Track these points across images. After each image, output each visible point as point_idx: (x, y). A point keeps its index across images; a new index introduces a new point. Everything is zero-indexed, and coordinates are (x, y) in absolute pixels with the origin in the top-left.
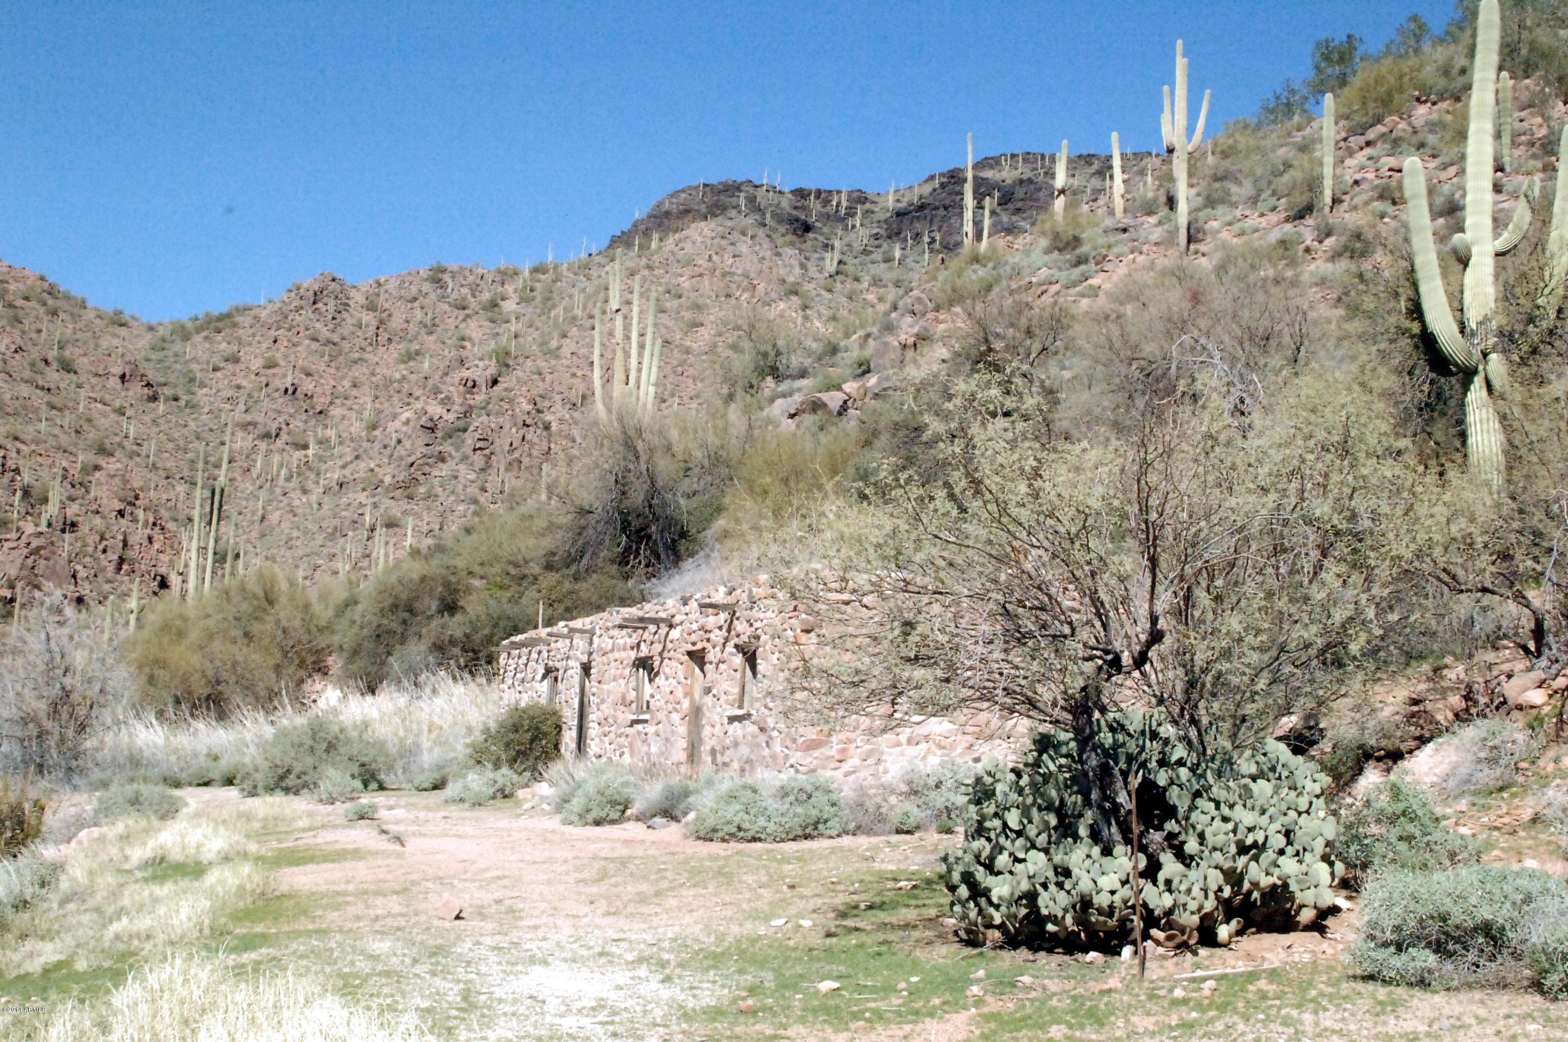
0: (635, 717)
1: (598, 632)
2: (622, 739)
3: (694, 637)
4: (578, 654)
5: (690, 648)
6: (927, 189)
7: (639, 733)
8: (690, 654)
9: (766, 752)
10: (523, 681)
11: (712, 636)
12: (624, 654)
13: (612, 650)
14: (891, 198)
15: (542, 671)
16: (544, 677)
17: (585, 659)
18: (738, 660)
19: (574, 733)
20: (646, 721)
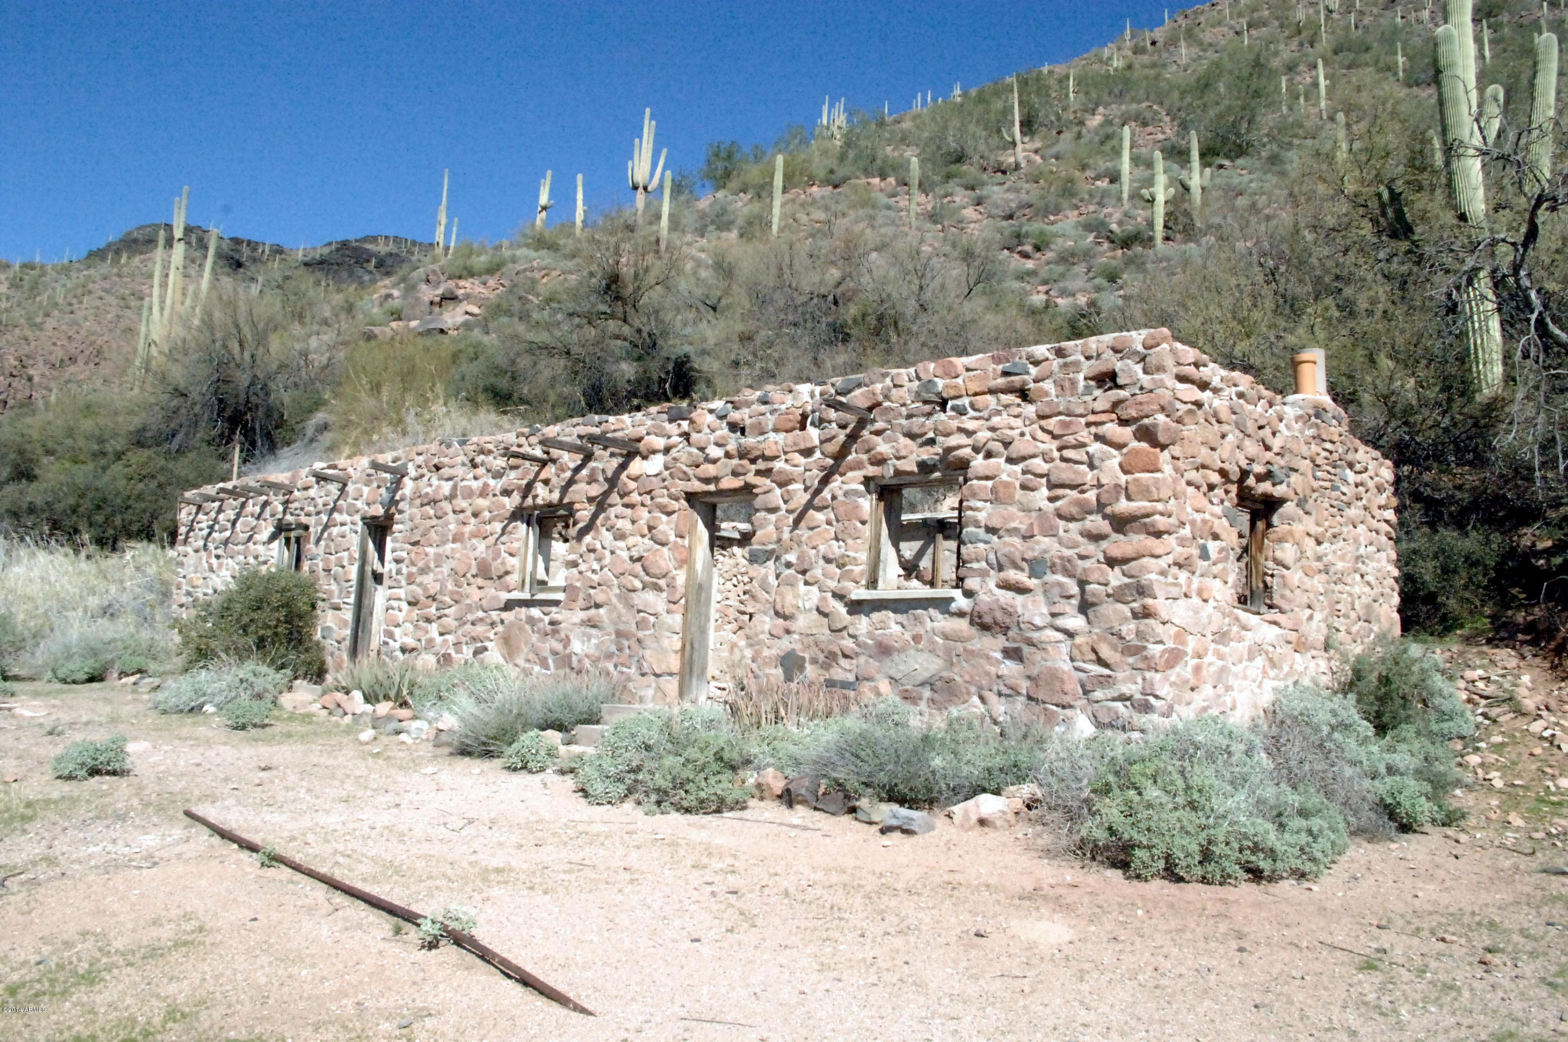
0: (516, 595)
1: (412, 471)
2: (480, 629)
3: (710, 470)
4: (359, 504)
5: (696, 486)
6: (326, 251)
7: (531, 621)
8: (690, 497)
9: (1009, 668)
10: (226, 542)
11: (778, 465)
12: (482, 503)
13: (451, 497)
14: (300, 254)
15: (267, 530)
16: (273, 538)
17: (379, 511)
18: (867, 504)
19: (348, 615)
20: (556, 603)
